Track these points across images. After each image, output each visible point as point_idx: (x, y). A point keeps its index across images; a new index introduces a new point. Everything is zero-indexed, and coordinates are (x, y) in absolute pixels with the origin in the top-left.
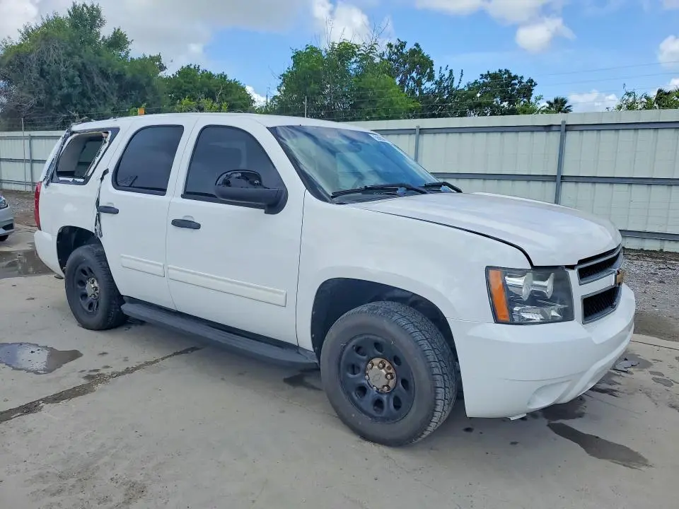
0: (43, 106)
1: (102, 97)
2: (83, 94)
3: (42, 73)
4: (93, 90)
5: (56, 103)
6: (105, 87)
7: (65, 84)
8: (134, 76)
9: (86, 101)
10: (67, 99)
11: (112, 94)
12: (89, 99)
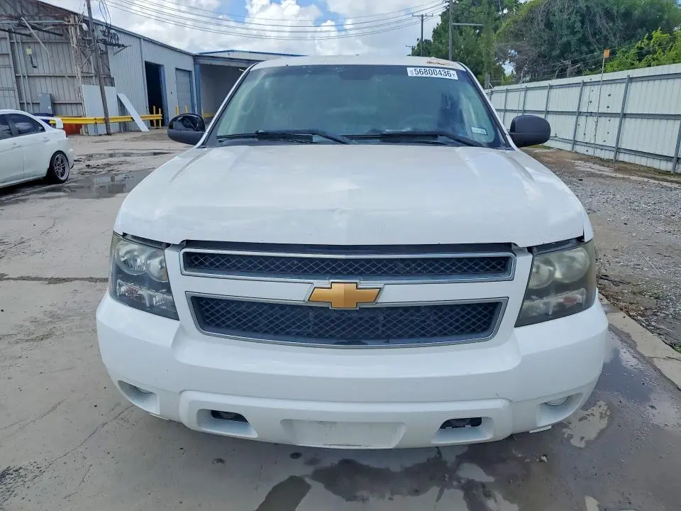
0: (546, 57)
1: (603, 40)
2: (583, 41)
3: (549, 25)
4: (594, 34)
5: (557, 52)
6: (607, 30)
7: (566, 32)
8: (644, 12)
9: (584, 48)
10: (566, 48)
11: (615, 35)
12: (589, 44)
